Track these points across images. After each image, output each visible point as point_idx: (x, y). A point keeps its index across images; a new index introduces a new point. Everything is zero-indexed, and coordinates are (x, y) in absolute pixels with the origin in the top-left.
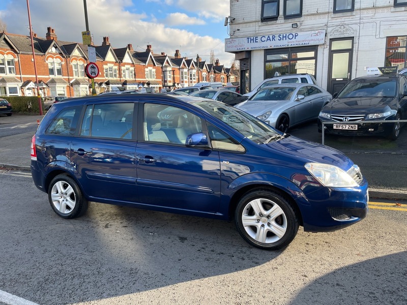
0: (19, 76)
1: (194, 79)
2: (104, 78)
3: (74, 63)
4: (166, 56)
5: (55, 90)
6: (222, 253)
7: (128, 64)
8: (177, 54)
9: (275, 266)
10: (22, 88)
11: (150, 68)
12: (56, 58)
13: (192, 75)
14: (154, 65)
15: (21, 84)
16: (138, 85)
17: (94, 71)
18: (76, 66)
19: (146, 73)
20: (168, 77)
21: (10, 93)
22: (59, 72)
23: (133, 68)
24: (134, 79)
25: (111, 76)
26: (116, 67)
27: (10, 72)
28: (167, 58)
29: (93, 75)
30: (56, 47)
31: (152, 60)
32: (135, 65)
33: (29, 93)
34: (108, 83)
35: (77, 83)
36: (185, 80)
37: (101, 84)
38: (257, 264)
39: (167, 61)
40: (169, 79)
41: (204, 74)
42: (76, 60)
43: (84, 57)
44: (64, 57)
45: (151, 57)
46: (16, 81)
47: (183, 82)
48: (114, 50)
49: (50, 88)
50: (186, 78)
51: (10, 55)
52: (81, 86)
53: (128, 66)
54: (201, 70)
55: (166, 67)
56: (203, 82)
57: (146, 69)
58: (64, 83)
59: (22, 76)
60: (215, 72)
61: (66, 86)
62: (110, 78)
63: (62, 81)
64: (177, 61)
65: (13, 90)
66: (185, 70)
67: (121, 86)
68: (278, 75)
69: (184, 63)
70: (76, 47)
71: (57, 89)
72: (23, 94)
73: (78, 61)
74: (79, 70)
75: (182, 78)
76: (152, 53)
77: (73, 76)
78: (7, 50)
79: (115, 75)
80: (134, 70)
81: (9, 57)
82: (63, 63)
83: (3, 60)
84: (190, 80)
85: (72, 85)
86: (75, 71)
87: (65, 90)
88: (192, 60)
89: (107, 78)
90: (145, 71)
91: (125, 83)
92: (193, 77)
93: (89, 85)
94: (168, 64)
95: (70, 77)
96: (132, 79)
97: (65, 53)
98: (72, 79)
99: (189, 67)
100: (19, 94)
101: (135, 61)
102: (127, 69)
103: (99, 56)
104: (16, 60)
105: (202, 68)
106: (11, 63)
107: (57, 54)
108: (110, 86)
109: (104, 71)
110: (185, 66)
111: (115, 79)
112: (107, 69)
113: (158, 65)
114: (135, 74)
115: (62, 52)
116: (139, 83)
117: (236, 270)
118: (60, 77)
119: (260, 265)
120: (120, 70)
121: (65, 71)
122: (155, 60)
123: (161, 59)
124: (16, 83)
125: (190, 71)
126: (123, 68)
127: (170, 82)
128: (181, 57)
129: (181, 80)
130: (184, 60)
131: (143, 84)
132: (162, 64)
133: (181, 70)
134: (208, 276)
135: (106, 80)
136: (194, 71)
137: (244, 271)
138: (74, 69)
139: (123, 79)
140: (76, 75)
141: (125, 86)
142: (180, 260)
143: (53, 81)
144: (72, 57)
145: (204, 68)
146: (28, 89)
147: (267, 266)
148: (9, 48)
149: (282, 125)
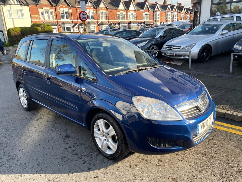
0: (71, 20)
1: (175, 19)
2: (117, 20)
3: (100, 11)
4: (157, 4)
5: (90, 28)
6: (77, 154)
7: (132, 10)
8: (165, 3)
9: (97, 175)
10: (73, 28)
11: (146, 13)
12: (91, 9)
13: (174, 16)
14: (149, 10)
15: (72, 25)
16: (138, 24)
17: (84, 17)
18: (102, 13)
19: (143, 16)
20: (157, 18)
21: (67, 30)
22: (93, 17)
23: (135, 13)
24: (136, 20)
25: (122, 19)
26: (125, 13)
27: (67, 18)
28: (158, 5)
29: (84, 19)
30: (91, 3)
31: (148, 7)
32: (137, 11)
33: (76, 30)
34: (119, 24)
35: (102, 23)
36: (169, 20)
37: (115, 24)
38: (89, 169)
39: (158, 7)
40: (158, 19)
41: (183, 15)
42: (102, 9)
43: (106, 8)
44: (95, 8)
45: (147, 5)
46: (70, 23)
47: (167, 21)
48: (124, 2)
49: (87, 27)
50: (169, 18)
51: (67, 8)
52: (104, 25)
53: (133, 12)
54: (181, 12)
55: (156, 11)
56: (182, 20)
57: (144, 14)
58: (95, 24)
59: (73, 20)
60: (191, 13)
61: (96, 25)
62: (121, 20)
63: (94, 23)
64: (164, 7)
65: (68, 29)
66: (170, 13)
67: (127, 25)
68: (219, 14)
69: (169, 8)
70: (102, 1)
71: (91, 27)
72: (74, 31)
73: (103, 10)
74: (103, 16)
75: (167, 19)
76: (148, 2)
77: (100, 20)
78: (65, 5)
79: (124, 18)
80: (136, 15)
81: (66, 10)
82: (95, 12)
83: (63, 11)
84: (172, 20)
85: (99, 25)
86: (101, 17)
87: (95, 28)
88: (174, 6)
89: (119, 20)
90: (142, 15)
91: (130, 23)
92: (174, 18)
93: (108, 25)
94: (158, 10)
95: (98, 20)
96: (134, 20)
97: (96, 6)
98: (99, 22)
99: (172, 10)
100: (72, 31)
101: (137, 8)
102: (131, 14)
103: (115, 7)
104: (70, 11)
105: (182, 11)
106: (67, 13)
107: (91, 7)
108: (121, 25)
109: (118, 15)
110: (169, 10)
111: (124, 20)
112: (119, 15)
113: (151, 11)
114: (136, 17)
115: (94, 5)
116: (138, 23)
117: (70, 172)
118: (93, 20)
119: (90, 171)
120: (127, 15)
121: (95, 17)
122: (150, 7)
123: (153, 7)
124: (70, 25)
125: (173, 13)
126: (129, 13)
127: (158, 21)
128: (168, 4)
129: (166, 20)
130: (169, 6)
131: (141, 23)
132: (154, 9)
133: (166, 13)
134: (48, 173)
135: (118, 21)
136: (175, 14)
137: (74, 174)
138: (100, 16)
139: (129, 20)
140: (102, 19)
141: (130, 25)
142: (46, 154)
143: (89, 23)
144: (99, 8)
145: (183, 11)
146: (76, 28)
147: (93, 173)
148: (66, 4)
149: (205, 54)
